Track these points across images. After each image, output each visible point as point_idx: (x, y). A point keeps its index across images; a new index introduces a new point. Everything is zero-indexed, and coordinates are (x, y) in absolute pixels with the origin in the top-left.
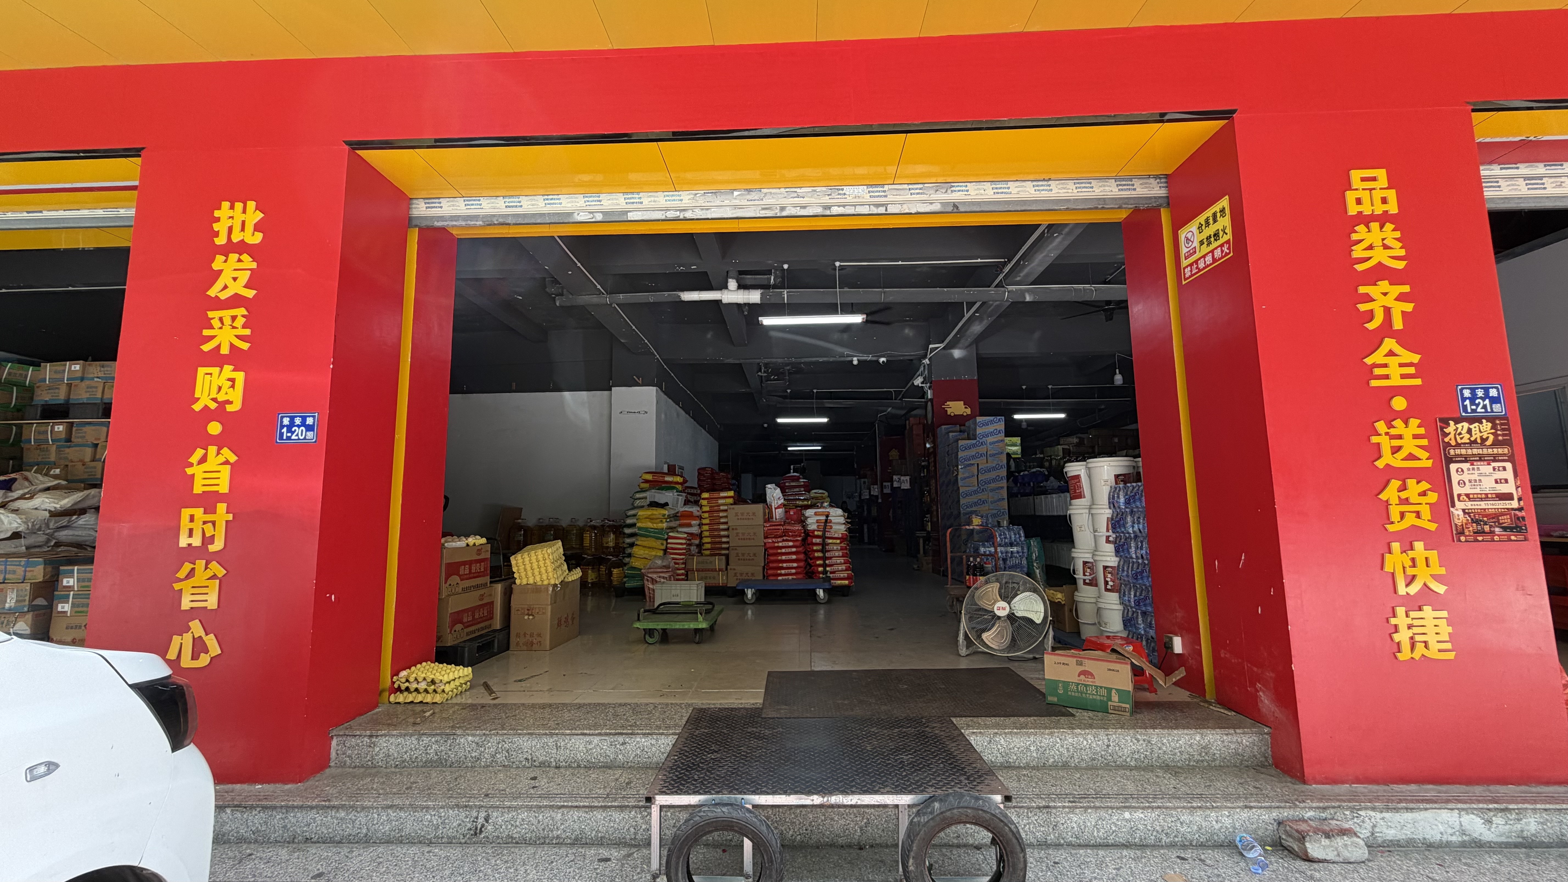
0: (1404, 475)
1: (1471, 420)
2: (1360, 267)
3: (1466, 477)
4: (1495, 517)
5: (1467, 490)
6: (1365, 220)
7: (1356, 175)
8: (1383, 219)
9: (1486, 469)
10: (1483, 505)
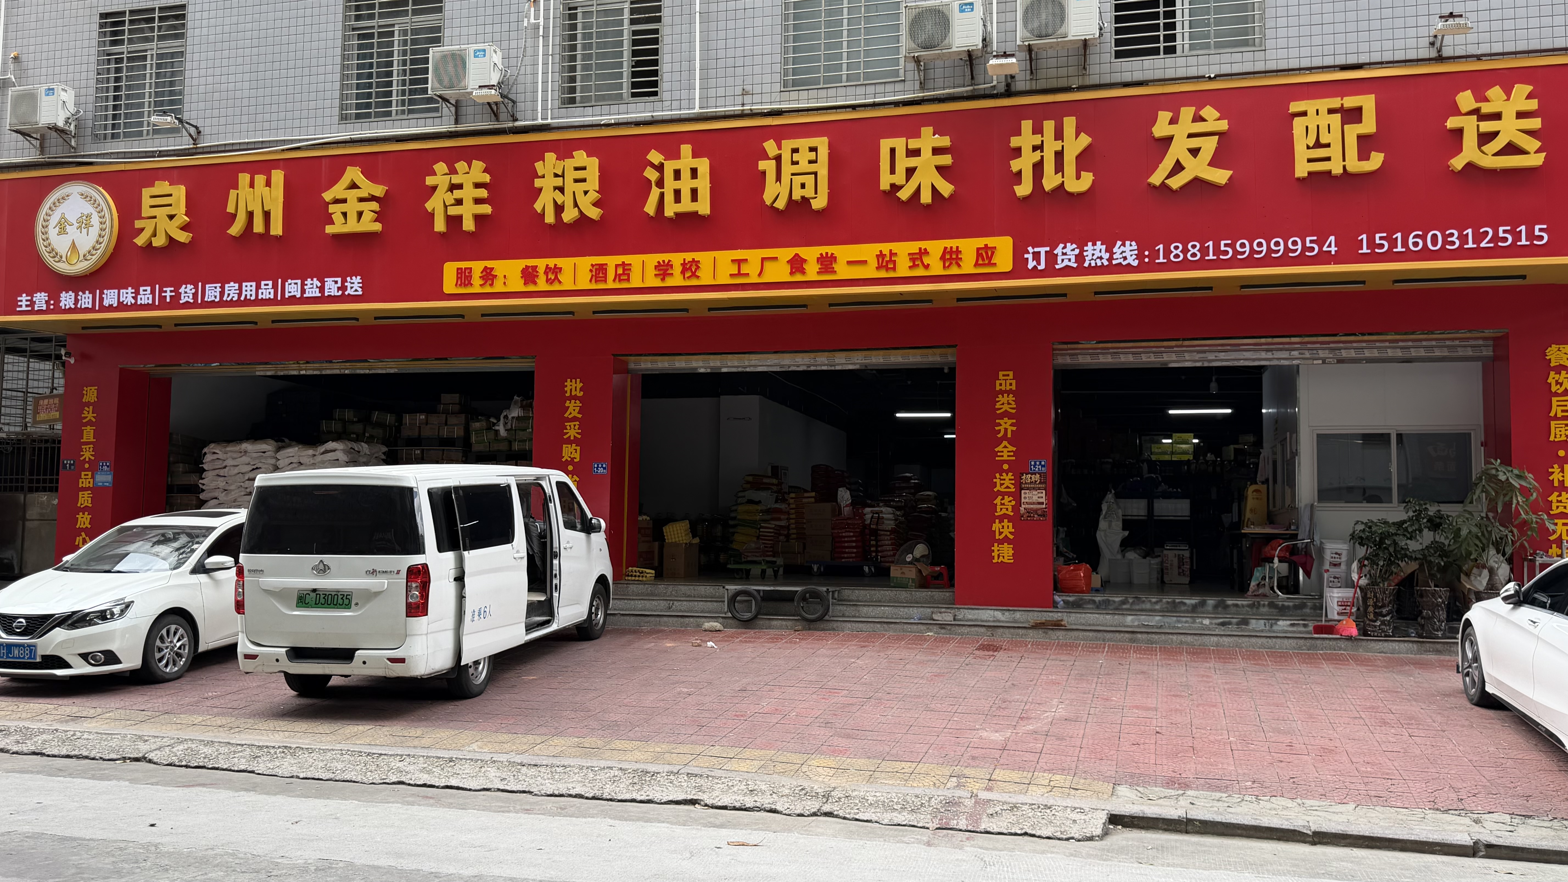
0: (1003, 494)
1: (1032, 474)
2: (998, 412)
3: (1027, 496)
4: (1036, 511)
5: (1027, 500)
6: (1002, 392)
7: (1001, 373)
8: (1009, 392)
9: (1035, 492)
10: (1032, 506)
